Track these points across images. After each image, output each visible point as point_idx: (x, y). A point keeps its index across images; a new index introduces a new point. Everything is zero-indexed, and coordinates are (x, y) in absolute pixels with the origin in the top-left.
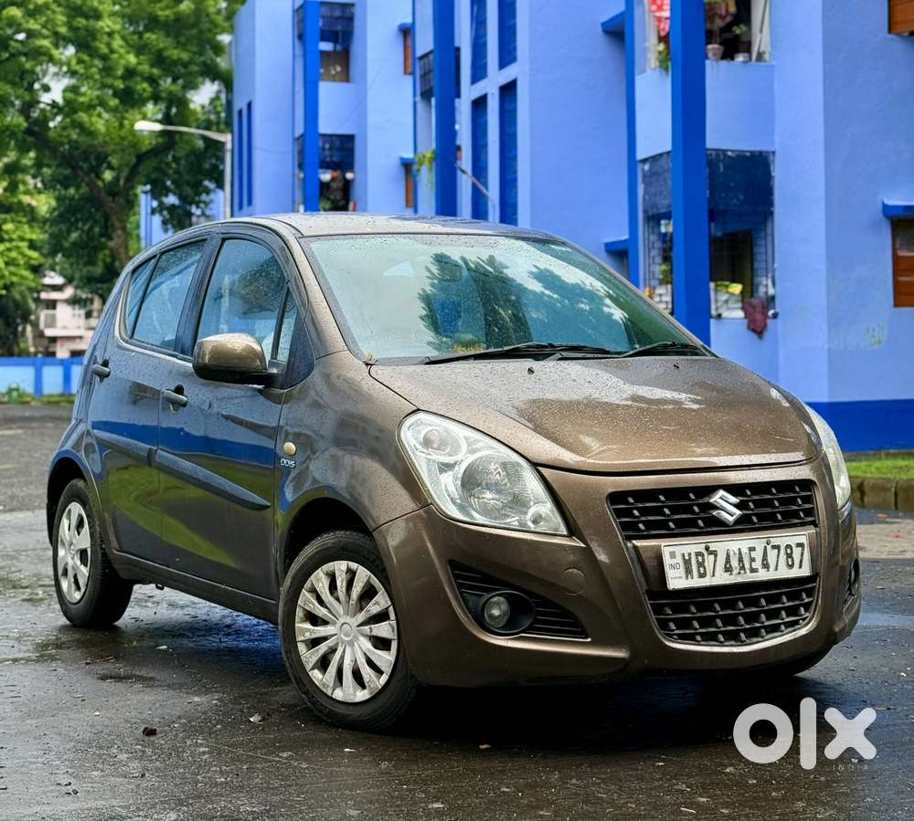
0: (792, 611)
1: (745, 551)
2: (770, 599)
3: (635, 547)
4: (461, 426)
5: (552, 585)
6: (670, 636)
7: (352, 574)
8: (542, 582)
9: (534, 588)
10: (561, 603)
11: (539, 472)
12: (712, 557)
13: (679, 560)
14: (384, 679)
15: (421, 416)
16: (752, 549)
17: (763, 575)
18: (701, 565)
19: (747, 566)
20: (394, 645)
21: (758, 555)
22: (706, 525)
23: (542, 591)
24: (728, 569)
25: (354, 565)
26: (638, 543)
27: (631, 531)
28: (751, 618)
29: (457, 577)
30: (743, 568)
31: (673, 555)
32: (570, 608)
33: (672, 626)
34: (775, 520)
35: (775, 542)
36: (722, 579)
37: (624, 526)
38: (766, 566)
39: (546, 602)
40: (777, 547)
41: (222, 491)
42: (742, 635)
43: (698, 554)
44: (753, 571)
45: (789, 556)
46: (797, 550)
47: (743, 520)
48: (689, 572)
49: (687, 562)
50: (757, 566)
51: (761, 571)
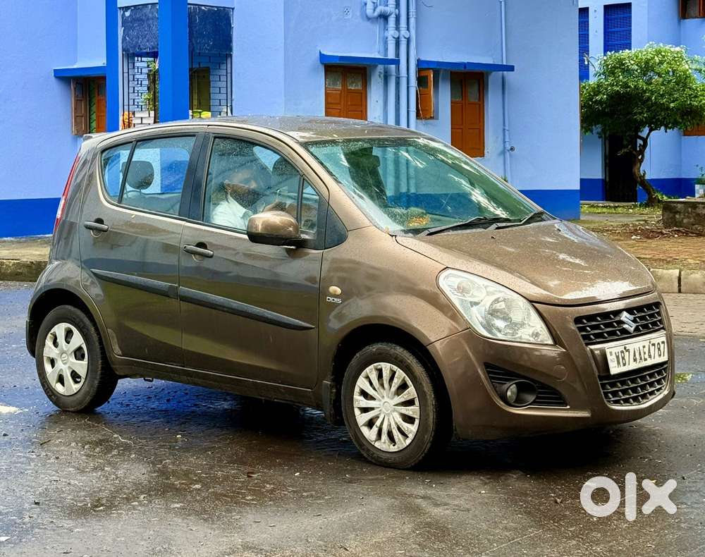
0: (659, 382)
1: (641, 348)
2: (651, 376)
3: (591, 350)
4: (479, 278)
5: (548, 376)
6: (609, 402)
7: (393, 374)
8: (542, 374)
9: (536, 377)
10: (553, 386)
11: (534, 306)
12: (627, 353)
13: (614, 356)
14: (408, 441)
15: (449, 271)
16: (644, 347)
17: (650, 362)
18: (623, 358)
19: (643, 358)
20: (417, 422)
21: (646, 350)
22: (622, 334)
23: (542, 380)
24: (635, 360)
25: (395, 368)
26: (592, 347)
27: (588, 340)
28: (643, 387)
29: (489, 373)
30: (641, 359)
31: (611, 353)
32: (558, 389)
33: (610, 396)
34: (649, 328)
35: (653, 341)
36: (633, 366)
37: (585, 337)
38: (650, 356)
39: (543, 386)
40: (653, 345)
41: (262, 317)
42: (640, 398)
43: (622, 352)
44: (645, 360)
45: (659, 349)
46: (662, 346)
47: (637, 329)
48: (619, 363)
49: (618, 357)
50: (647, 356)
51: (649, 359)
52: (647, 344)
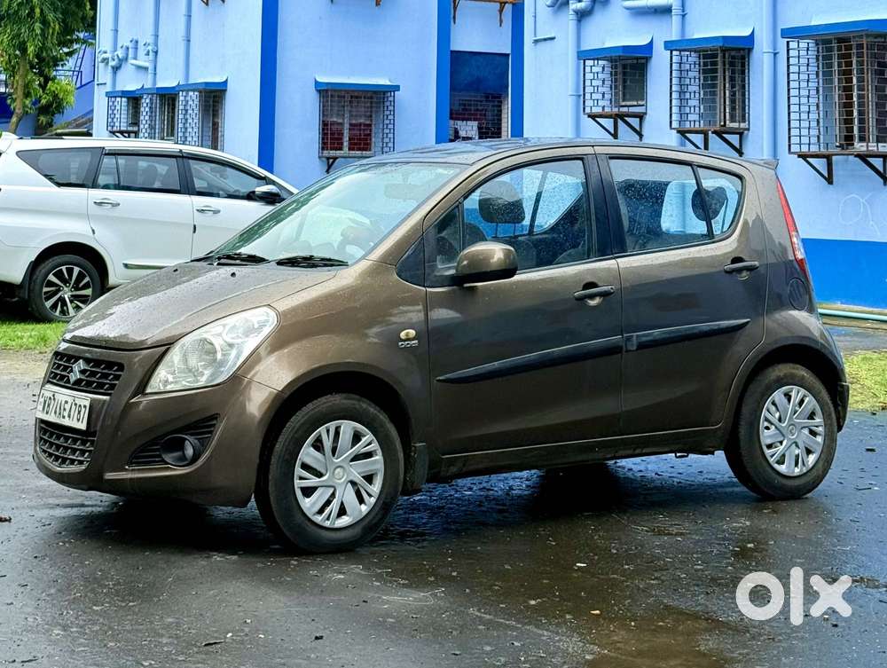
1: (63, 402)
12: (53, 402)
13: (43, 400)
16: (66, 402)
17: (67, 422)
18: (49, 406)
21: (68, 407)
24: (56, 413)
30: (60, 414)
31: (43, 396)
35: (76, 401)
36: (53, 418)
38: (69, 416)
40: (76, 405)
43: (50, 398)
44: (64, 417)
45: (79, 412)
46: (83, 409)
47: (78, 382)
48: (44, 409)
49: (45, 401)
50: (66, 414)
51: (67, 418)
52: (70, 400)
